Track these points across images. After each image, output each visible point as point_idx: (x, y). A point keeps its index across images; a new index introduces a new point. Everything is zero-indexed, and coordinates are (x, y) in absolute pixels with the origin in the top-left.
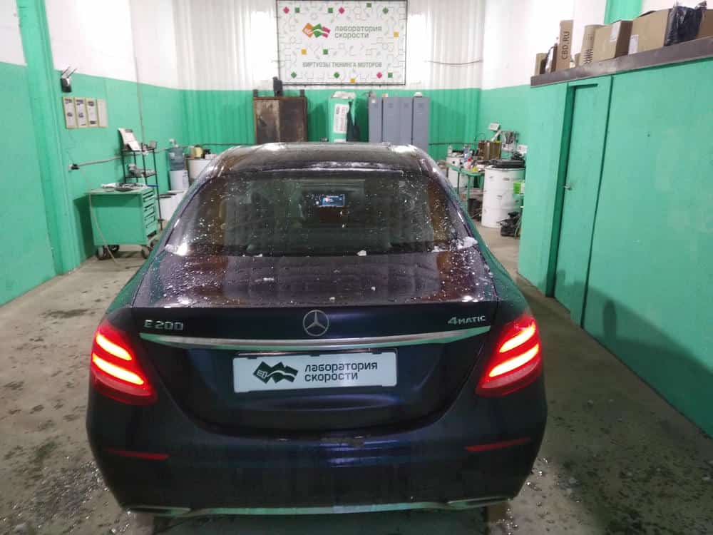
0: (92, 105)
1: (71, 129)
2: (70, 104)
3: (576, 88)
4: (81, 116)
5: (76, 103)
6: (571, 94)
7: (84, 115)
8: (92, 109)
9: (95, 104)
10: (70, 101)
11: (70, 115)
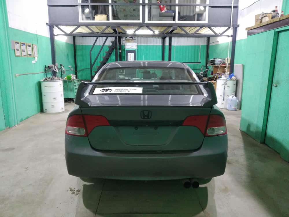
0: (30, 47)
1: (17, 56)
2: (18, 45)
3: (279, 32)
4: (24, 51)
5: (21, 45)
6: (277, 35)
7: (25, 51)
8: (30, 49)
9: (31, 46)
10: (18, 43)
11: (17, 50)
